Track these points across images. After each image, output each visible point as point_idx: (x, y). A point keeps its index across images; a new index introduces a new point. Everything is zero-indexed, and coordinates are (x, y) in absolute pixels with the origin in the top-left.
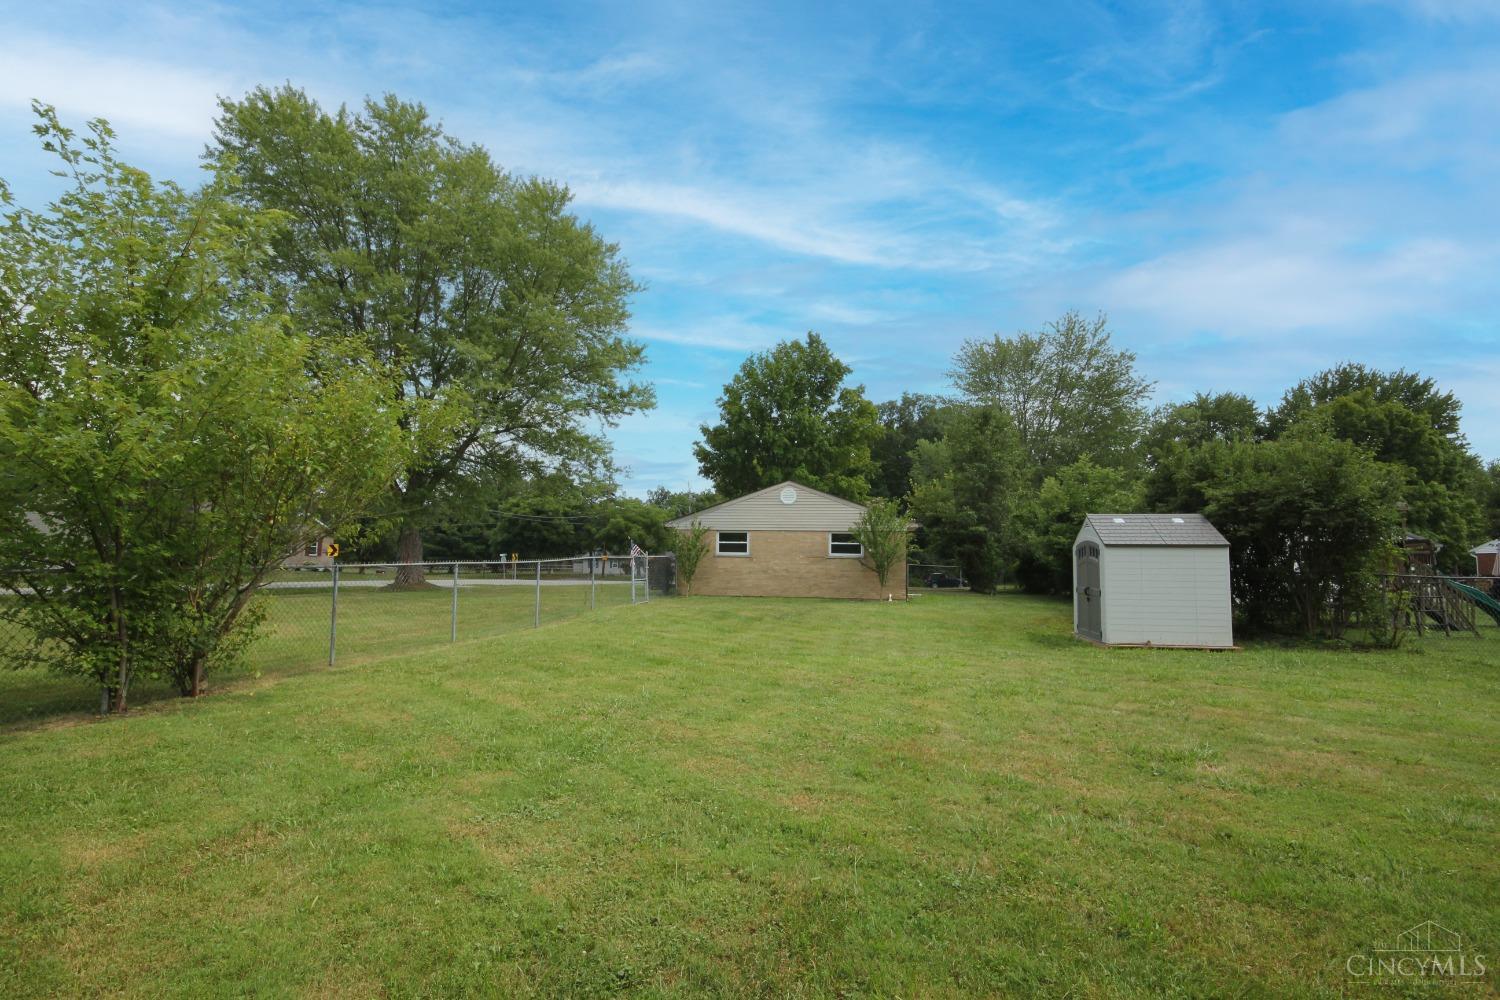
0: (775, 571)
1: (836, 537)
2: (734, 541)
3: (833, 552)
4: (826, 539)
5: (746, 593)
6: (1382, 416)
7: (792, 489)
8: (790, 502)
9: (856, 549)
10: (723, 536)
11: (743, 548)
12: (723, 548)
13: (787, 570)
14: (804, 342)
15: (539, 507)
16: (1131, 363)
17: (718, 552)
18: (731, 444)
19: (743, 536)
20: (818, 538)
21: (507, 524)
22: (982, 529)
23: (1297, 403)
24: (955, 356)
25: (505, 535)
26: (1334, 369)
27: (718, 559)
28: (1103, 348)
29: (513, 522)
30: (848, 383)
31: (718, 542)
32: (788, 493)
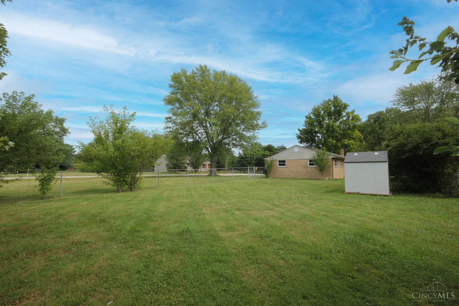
0: (293, 171)
1: (310, 161)
2: (282, 163)
3: (309, 165)
4: (307, 162)
5: (285, 177)
8: (297, 151)
10: (280, 162)
11: (285, 165)
12: (280, 165)
13: (296, 171)
14: (332, 99)
15: (264, 154)
17: (278, 166)
18: (307, 133)
19: (285, 162)
20: (305, 161)
21: (256, 159)
24: (394, 94)
25: (256, 162)
27: (278, 168)
29: (257, 159)
30: (349, 110)
31: (278, 163)
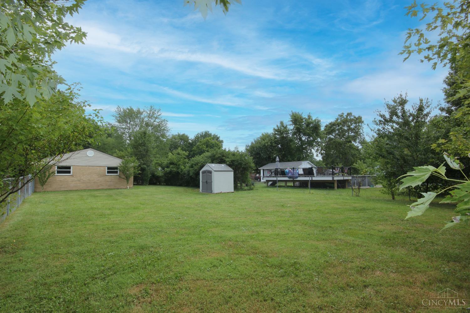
0: (84, 180)
1: (109, 168)
2: (65, 170)
3: (107, 173)
4: (106, 169)
6: (214, 143)
7: (92, 151)
8: (91, 156)
9: (117, 172)
10: (59, 168)
11: (69, 172)
13: (89, 180)
16: (167, 123)
17: (56, 174)
19: (69, 168)
20: (102, 168)
22: (145, 166)
23: (197, 138)
26: (204, 131)
27: (57, 177)
28: (160, 117)
31: (56, 170)
32: (90, 153)
